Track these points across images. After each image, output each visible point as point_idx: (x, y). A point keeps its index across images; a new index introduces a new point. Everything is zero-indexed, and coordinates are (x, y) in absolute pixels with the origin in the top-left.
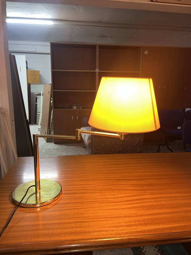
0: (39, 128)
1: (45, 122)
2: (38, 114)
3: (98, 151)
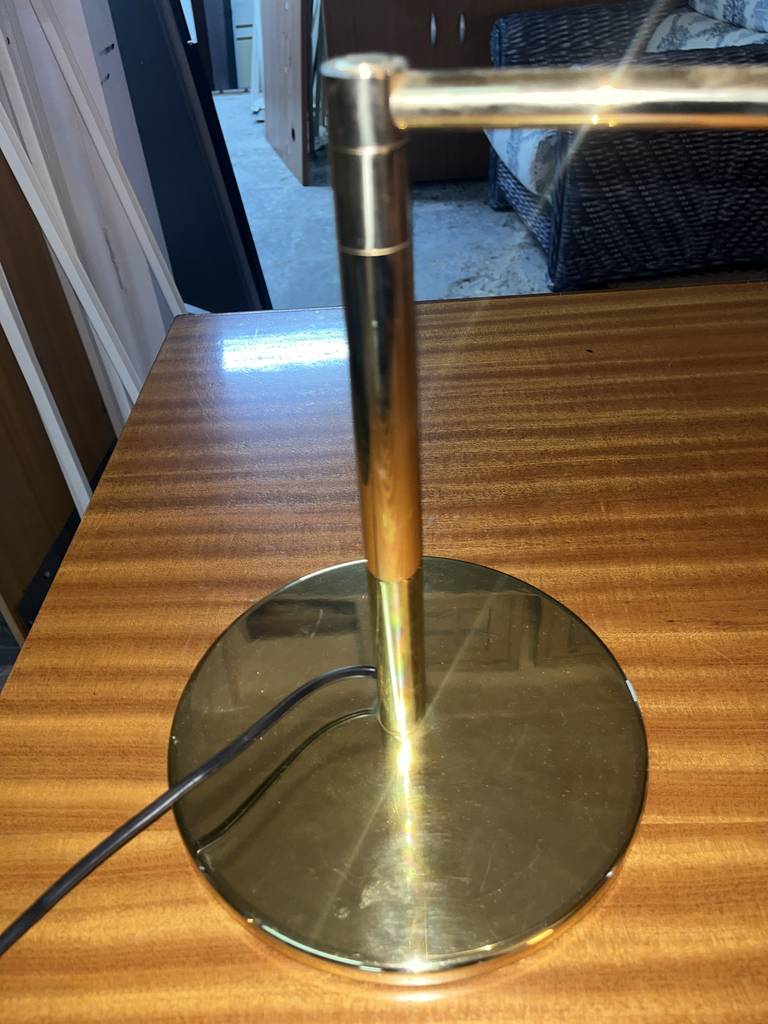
0: (256, 110)
1: (286, 70)
2: (238, 33)
3: (593, 225)
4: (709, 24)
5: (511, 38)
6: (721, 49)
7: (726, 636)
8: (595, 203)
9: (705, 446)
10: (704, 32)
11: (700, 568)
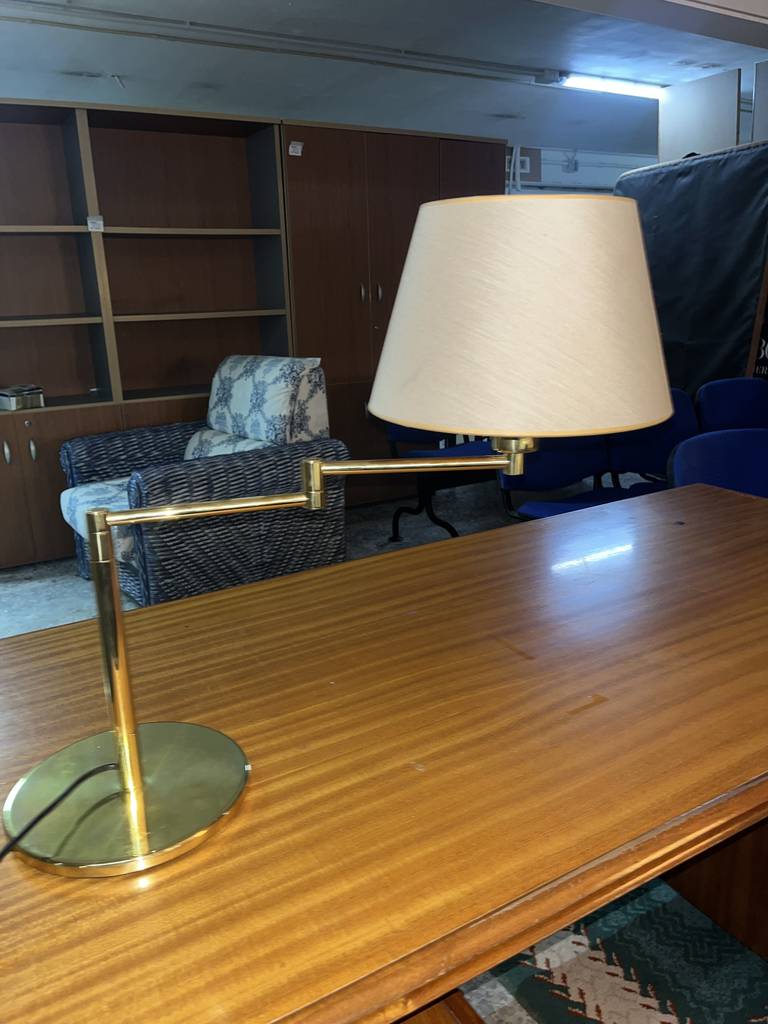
3: (173, 577)
4: (224, 437)
5: (77, 455)
6: (234, 454)
7: (276, 719)
8: (171, 562)
9: (255, 654)
10: (223, 442)
11: (260, 700)
